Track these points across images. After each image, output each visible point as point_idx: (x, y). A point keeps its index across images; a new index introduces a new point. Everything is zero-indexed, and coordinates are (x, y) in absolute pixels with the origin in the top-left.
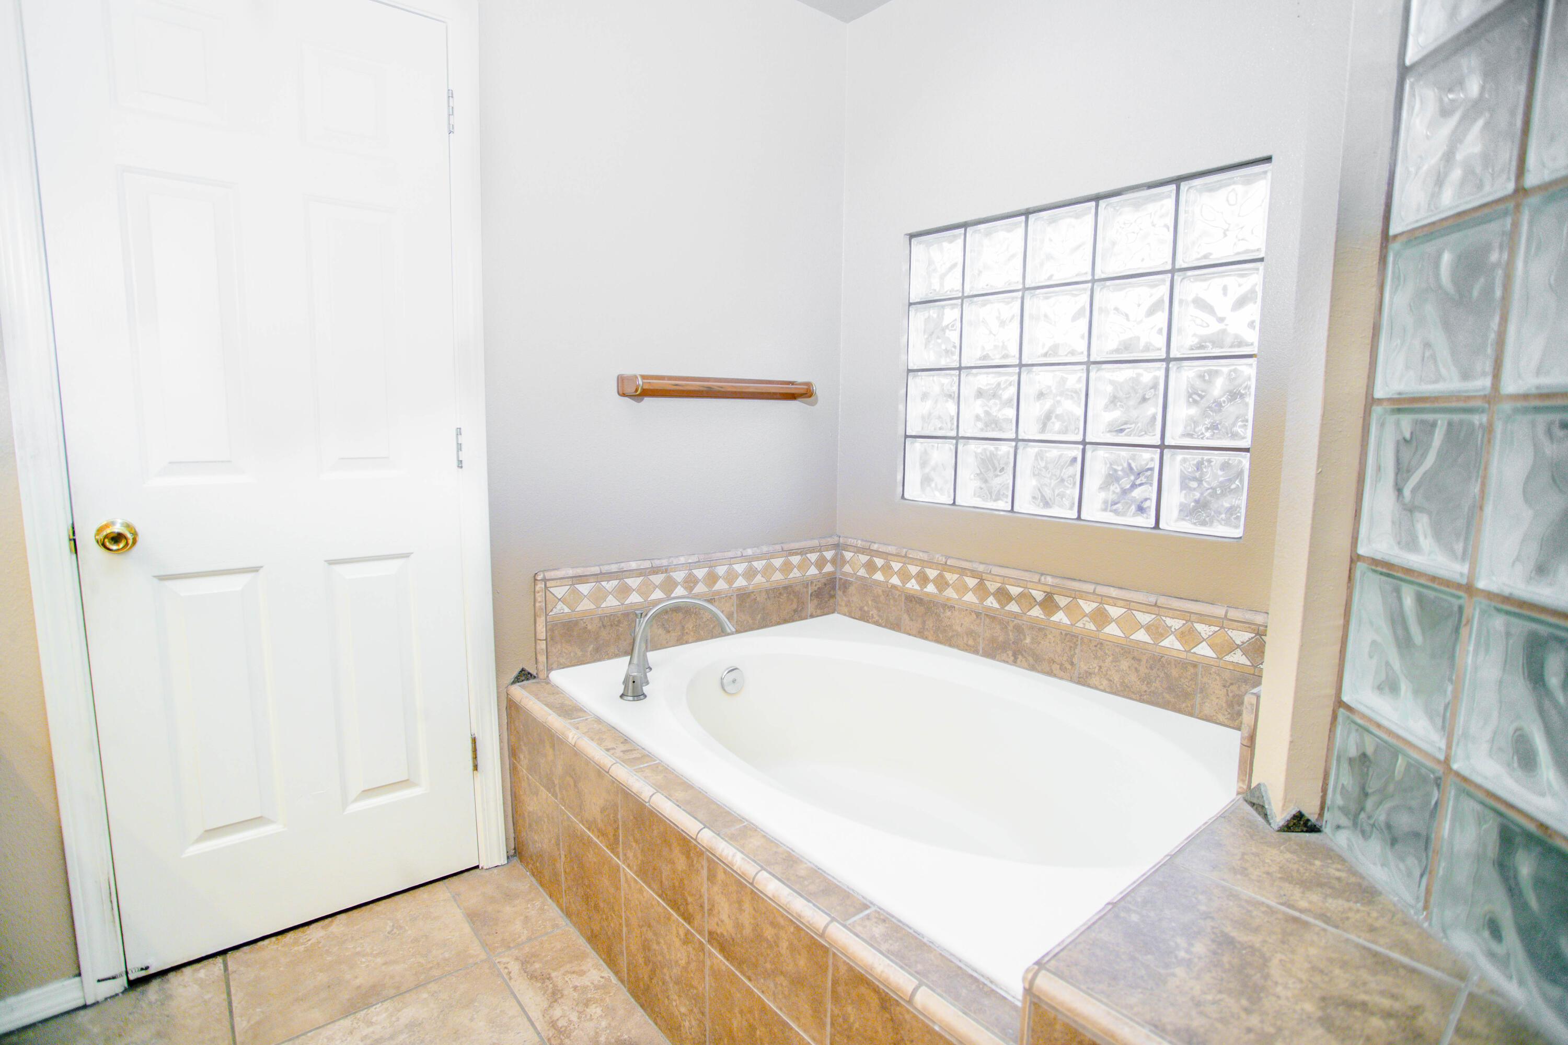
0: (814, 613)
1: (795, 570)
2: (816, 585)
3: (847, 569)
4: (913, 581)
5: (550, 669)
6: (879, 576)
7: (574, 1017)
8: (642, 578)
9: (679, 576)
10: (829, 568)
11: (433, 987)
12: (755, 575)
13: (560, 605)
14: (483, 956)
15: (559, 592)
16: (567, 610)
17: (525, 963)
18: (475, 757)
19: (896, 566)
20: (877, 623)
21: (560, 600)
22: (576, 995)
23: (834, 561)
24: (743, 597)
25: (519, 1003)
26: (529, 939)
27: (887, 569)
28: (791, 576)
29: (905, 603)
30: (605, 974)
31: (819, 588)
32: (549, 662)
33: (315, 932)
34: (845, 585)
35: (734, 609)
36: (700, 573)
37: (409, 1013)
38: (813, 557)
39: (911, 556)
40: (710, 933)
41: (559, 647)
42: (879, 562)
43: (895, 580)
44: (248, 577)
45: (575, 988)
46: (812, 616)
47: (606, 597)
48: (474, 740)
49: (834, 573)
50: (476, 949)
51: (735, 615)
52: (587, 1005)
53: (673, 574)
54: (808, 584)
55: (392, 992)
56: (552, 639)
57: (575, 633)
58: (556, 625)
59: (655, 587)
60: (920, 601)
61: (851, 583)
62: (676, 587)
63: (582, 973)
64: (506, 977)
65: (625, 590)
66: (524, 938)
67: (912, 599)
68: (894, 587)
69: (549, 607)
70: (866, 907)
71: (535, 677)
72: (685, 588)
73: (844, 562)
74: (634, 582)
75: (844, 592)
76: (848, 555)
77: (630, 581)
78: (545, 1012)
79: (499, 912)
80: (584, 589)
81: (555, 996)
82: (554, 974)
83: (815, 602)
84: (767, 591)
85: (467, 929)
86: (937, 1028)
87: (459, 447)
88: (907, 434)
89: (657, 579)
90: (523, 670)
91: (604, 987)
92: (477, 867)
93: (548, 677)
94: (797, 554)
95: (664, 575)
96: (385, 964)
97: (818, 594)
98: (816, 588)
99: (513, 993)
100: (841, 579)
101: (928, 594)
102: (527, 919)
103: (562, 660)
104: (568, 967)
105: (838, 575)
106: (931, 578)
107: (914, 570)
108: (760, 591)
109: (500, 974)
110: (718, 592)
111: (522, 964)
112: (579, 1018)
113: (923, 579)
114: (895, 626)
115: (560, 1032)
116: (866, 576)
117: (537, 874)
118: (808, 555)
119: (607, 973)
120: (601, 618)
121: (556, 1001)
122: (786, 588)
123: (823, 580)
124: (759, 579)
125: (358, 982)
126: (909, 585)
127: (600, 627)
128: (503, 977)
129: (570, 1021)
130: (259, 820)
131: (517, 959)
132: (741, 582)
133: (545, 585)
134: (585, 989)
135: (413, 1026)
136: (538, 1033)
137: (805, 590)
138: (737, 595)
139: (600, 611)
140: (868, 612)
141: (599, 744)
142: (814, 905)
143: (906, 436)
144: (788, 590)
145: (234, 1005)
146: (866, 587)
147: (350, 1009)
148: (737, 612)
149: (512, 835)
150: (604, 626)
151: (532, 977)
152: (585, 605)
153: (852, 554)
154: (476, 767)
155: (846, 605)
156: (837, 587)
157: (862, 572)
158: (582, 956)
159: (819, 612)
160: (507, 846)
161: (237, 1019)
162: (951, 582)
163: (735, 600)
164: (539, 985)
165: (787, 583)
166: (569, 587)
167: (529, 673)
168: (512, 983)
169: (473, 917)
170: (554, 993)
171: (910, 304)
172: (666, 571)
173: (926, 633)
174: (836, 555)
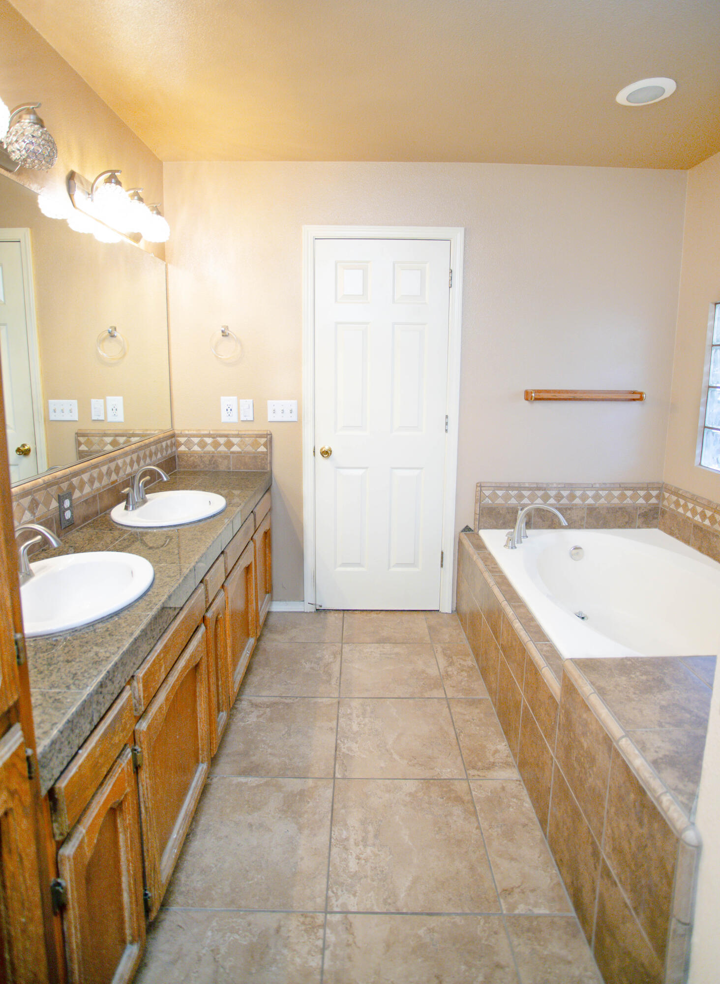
0: (641, 526)
1: (628, 499)
2: (643, 510)
3: (665, 503)
4: (698, 516)
5: (479, 529)
6: (681, 510)
7: (455, 673)
8: (530, 492)
9: (552, 493)
10: (653, 501)
11: (408, 645)
12: (600, 498)
13: (487, 499)
14: (430, 642)
15: (487, 493)
16: (490, 502)
17: (444, 649)
18: (442, 561)
19: (690, 506)
20: (677, 538)
21: (487, 497)
22: (459, 666)
23: (657, 497)
24: (591, 509)
25: (437, 661)
26: (449, 642)
27: (685, 507)
28: (625, 502)
29: (693, 529)
30: (474, 664)
31: (645, 512)
32: (480, 525)
33: (374, 615)
34: (663, 513)
35: (585, 515)
36: (565, 493)
37: (397, 650)
38: (642, 493)
39: (698, 501)
40: (502, 645)
41: (485, 518)
42: (682, 502)
43: (689, 514)
44: (363, 471)
45: (460, 664)
46: (639, 527)
47: (511, 498)
48: (442, 553)
49: (657, 504)
50: (427, 638)
51: (585, 519)
52: (462, 671)
53: (549, 492)
54: (637, 508)
55: (394, 642)
56: (482, 514)
57: (493, 513)
58: (484, 508)
59: (538, 497)
60: (701, 529)
61: (666, 512)
62: (549, 499)
63: (465, 660)
64: (435, 652)
65: (521, 497)
66: (447, 641)
67: (697, 528)
68: (688, 518)
69: (482, 499)
70: (548, 641)
71: (472, 531)
72: (555, 500)
73: (664, 499)
74: (526, 493)
75: (663, 516)
76: (667, 495)
77: (524, 492)
78: (445, 667)
79: (441, 629)
80: (500, 493)
81: (451, 664)
82: (453, 657)
83: (642, 519)
84: (608, 509)
85: (427, 631)
86: (545, 681)
87: (447, 424)
88: (706, 425)
89: (540, 493)
90: (467, 526)
91: (472, 668)
92: (438, 611)
93: (478, 532)
94: (630, 490)
95: (543, 492)
96: (394, 632)
97: (645, 515)
98: (643, 511)
99: (435, 657)
100: (662, 508)
101: (705, 525)
102: (451, 635)
103: (486, 525)
104: (460, 657)
105: (660, 506)
106: (708, 516)
107: (699, 509)
108: (603, 508)
109: (433, 650)
110: (576, 505)
111: (443, 649)
112: (457, 674)
113: (703, 516)
114: (687, 541)
115: (448, 675)
116: (675, 509)
117: (461, 620)
118: (639, 492)
119: (475, 664)
120: (507, 508)
121: (451, 665)
122: (620, 508)
123: (649, 508)
124: (602, 501)
125: (383, 634)
126: (696, 518)
127: (507, 513)
128: (434, 651)
129: (453, 673)
130: (359, 565)
131: (442, 647)
132: (590, 501)
133: (481, 489)
134: (464, 666)
135: (397, 654)
136: (440, 672)
137: (635, 511)
138: (588, 508)
139: (507, 505)
140: (674, 531)
141: (484, 563)
142: (528, 635)
143: (705, 427)
144: (622, 510)
145: (344, 627)
146: (674, 516)
147: (379, 642)
148: (587, 517)
149: (455, 602)
150: (509, 513)
151: (445, 655)
152: (500, 501)
153: (668, 494)
154: (442, 566)
155: (663, 525)
156: (659, 513)
157: (672, 506)
158: (469, 655)
159: (644, 525)
160: (452, 606)
161: (344, 632)
162: (718, 520)
163: (585, 510)
164: (446, 658)
165: (621, 506)
166: (491, 491)
167: (470, 528)
168: (436, 654)
169: (430, 628)
170: (451, 663)
171: (713, 346)
172: (545, 490)
173: (702, 549)
174: (660, 493)
